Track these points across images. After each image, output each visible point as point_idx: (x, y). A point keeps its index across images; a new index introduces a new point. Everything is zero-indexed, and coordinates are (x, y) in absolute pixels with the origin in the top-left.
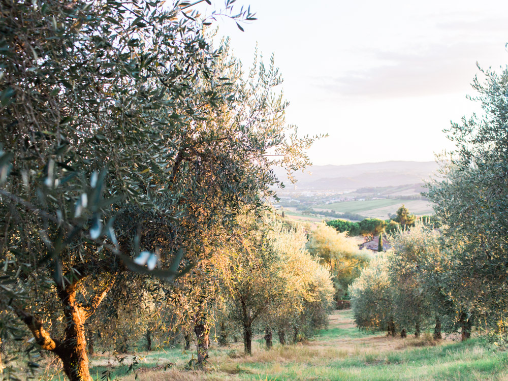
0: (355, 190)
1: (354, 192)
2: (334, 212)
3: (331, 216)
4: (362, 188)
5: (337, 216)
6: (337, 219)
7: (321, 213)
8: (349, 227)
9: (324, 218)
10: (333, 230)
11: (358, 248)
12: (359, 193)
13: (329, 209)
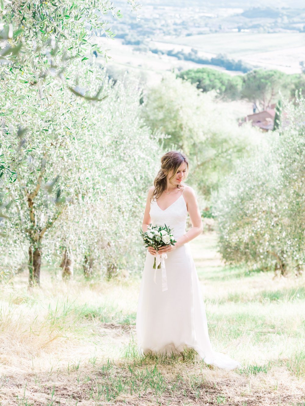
0: (240, 11)
1: (238, 15)
2: (196, 52)
3: (188, 58)
4: (254, 9)
5: (201, 62)
6: (200, 67)
7: (170, 54)
8: (222, 83)
9: (175, 62)
10: (191, 88)
11: (236, 124)
12: (248, 17)
13: (185, 45)
